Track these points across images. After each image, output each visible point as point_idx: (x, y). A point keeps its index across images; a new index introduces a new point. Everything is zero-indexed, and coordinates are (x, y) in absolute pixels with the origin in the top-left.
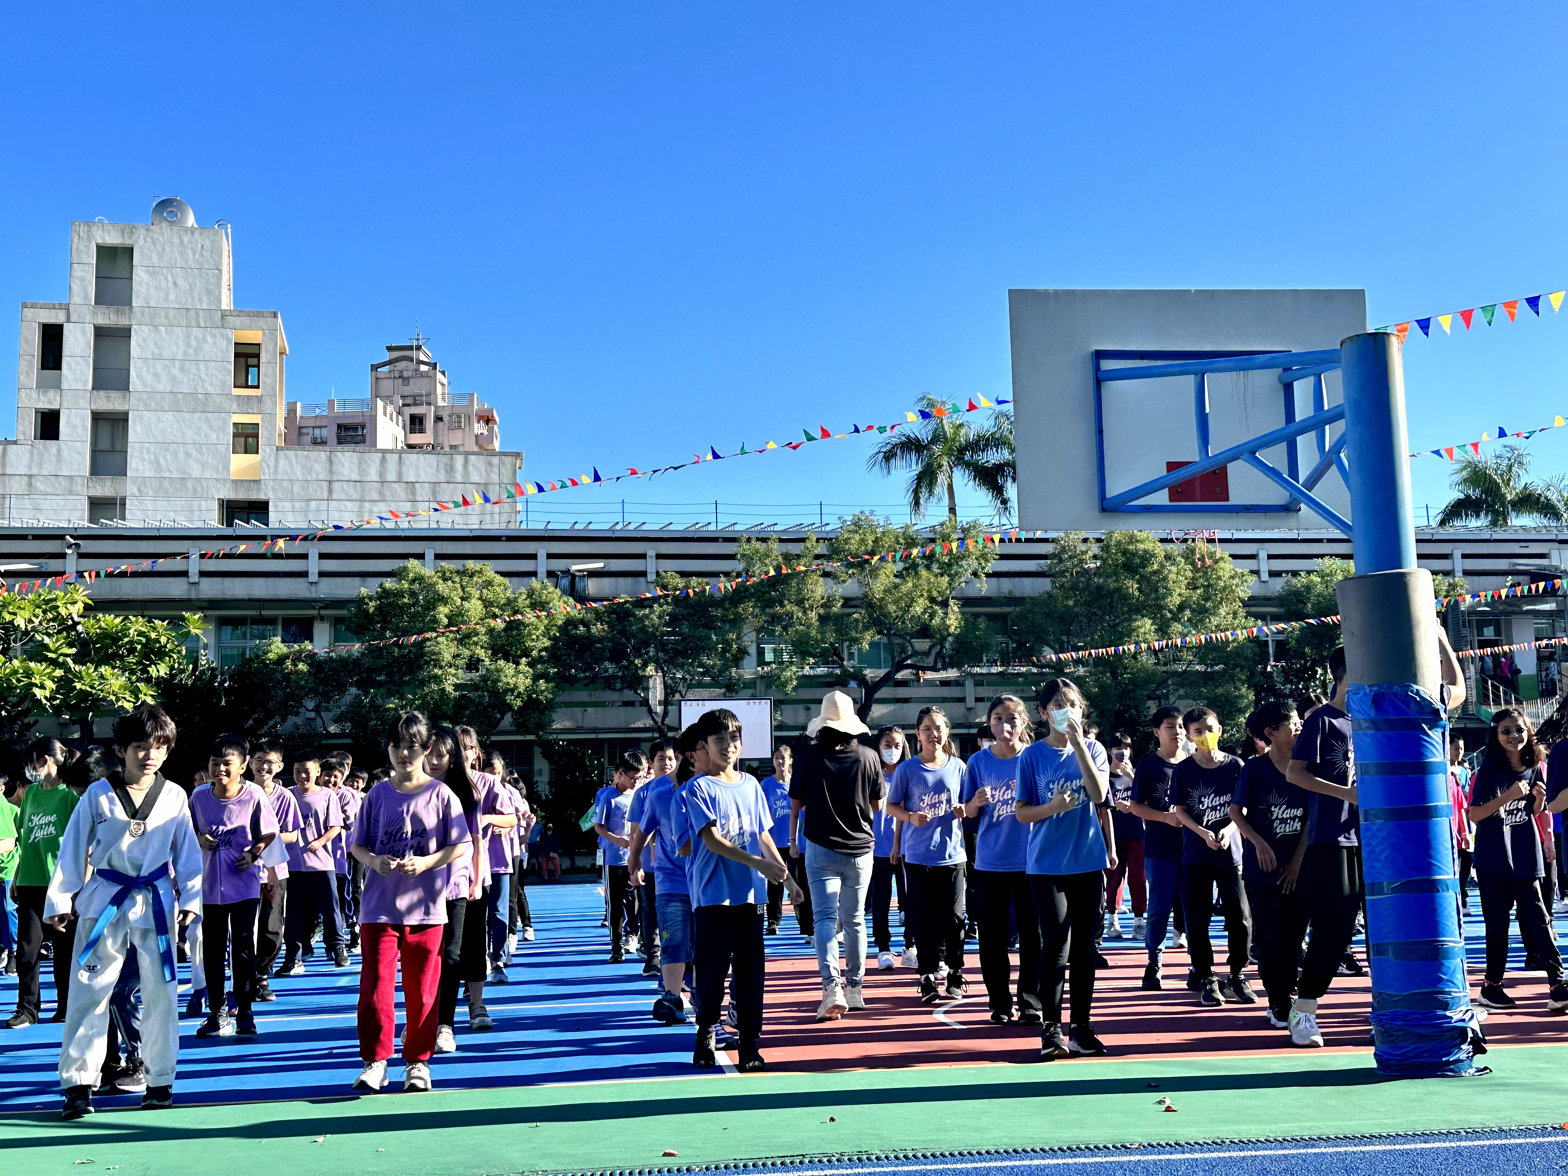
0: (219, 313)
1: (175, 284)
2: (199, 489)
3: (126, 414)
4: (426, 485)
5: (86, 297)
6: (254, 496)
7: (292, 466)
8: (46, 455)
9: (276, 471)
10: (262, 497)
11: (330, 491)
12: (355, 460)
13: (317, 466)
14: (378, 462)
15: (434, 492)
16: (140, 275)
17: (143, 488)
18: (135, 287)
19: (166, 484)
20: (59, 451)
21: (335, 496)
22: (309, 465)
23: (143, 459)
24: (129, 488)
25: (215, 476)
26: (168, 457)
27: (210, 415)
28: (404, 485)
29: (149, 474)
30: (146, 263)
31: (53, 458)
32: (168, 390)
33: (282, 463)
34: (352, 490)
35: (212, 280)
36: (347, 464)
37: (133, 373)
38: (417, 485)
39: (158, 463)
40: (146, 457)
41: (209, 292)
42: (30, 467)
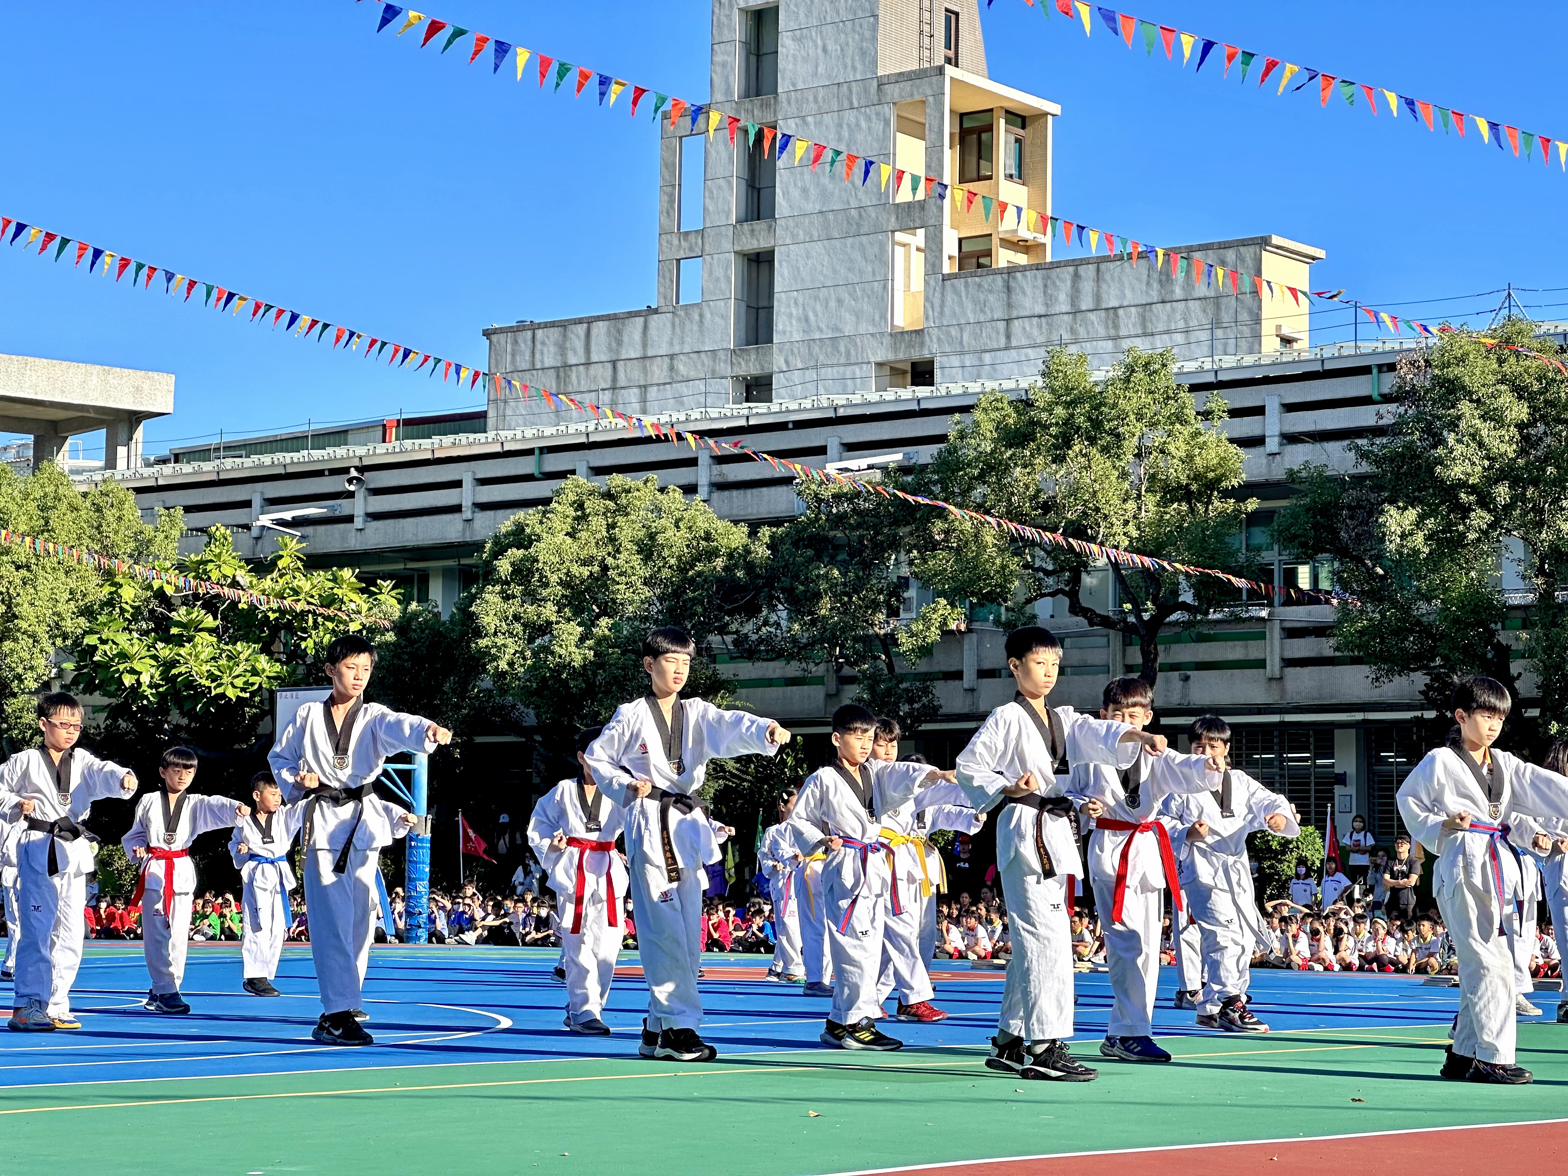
0: (875, 83)
1: (825, 50)
2: (853, 352)
3: (772, 252)
4: (1133, 310)
5: (728, 91)
6: (916, 355)
7: (961, 304)
8: (687, 322)
9: (942, 313)
10: (926, 354)
11: (1008, 337)
12: (1040, 283)
13: (992, 298)
14: (1069, 283)
15: (1143, 321)
16: (787, 46)
17: (790, 358)
18: (780, 66)
19: (816, 349)
20: (701, 316)
21: (1014, 343)
22: (982, 297)
23: (790, 315)
24: (778, 361)
25: (872, 330)
26: (818, 307)
27: (864, 239)
28: (1103, 314)
29: (797, 337)
30: (793, 25)
31: (695, 328)
32: (818, 208)
33: (950, 297)
34: (1035, 332)
35: (867, 34)
36: (1029, 291)
37: (778, 190)
38: (1121, 312)
39: (807, 320)
40: (794, 312)
41: (863, 53)
42: (671, 344)
